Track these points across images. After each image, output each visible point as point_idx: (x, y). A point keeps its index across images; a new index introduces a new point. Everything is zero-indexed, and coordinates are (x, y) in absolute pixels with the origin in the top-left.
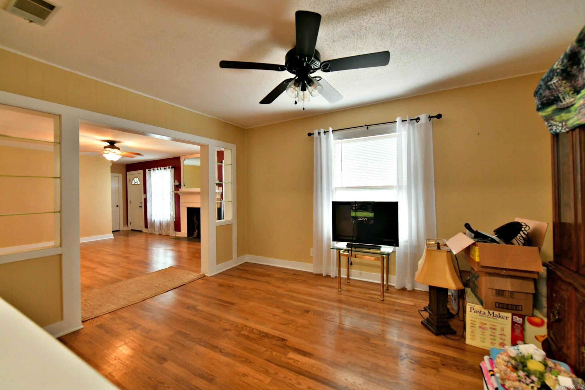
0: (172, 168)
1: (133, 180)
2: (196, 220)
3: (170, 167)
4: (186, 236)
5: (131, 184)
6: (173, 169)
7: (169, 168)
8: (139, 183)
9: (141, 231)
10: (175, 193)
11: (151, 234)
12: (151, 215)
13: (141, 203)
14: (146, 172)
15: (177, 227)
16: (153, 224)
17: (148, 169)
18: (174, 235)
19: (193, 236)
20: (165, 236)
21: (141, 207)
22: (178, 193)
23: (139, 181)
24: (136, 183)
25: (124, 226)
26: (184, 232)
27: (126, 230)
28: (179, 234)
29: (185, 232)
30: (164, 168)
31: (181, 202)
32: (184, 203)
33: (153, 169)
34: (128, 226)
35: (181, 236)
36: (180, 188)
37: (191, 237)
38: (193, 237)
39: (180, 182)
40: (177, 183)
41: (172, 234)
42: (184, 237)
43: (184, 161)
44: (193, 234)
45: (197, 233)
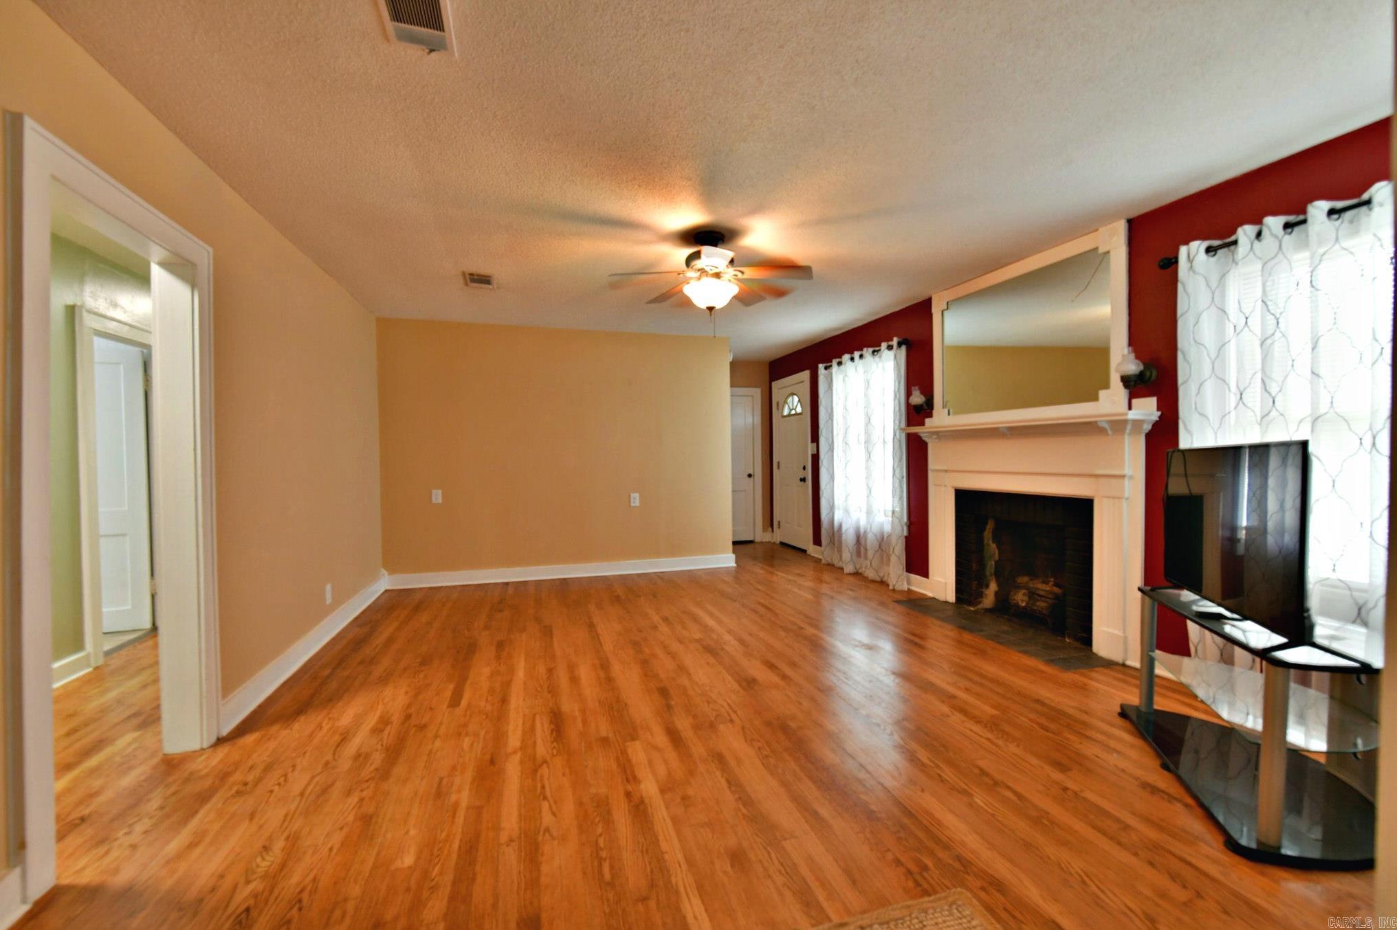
0: (900, 344)
1: (785, 402)
2: (991, 542)
3: (895, 341)
4: (951, 596)
5: (780, 415)
6: (904, 348)
7: (890, 348)
8: (799, 410)
9: (804, 551)
10: (908, 437)
11: (831, 566)
12: (832, 508)
13: (804, 468)
14: (819, 372)
15: (917, 560)
16: (836, 535)
17: (822, 362)
18: (905, 587)
19: (980, 602)
20: (873, 581)
21: (803, 480)
22: (922, 435)
23: (799, 405)
24: (793, 412)
25: (764, 530)
26: (944, 581)
27: (769, 542)
28: (919, 585)
29: (946, 583)
30: (871, 350)
31: (932, 465)
32: (946, 471)
33: (838, 360)
34: (773, 531)
35: (930, 594)
36: (930, 416)
37: (972, 609)
38: (979, 606)
39: (928, 392)
40: (917, 398)
41: (897, 582)
42: (943, 602)
43: (945, 310)
44: (981, 595)
45: (996, 594)
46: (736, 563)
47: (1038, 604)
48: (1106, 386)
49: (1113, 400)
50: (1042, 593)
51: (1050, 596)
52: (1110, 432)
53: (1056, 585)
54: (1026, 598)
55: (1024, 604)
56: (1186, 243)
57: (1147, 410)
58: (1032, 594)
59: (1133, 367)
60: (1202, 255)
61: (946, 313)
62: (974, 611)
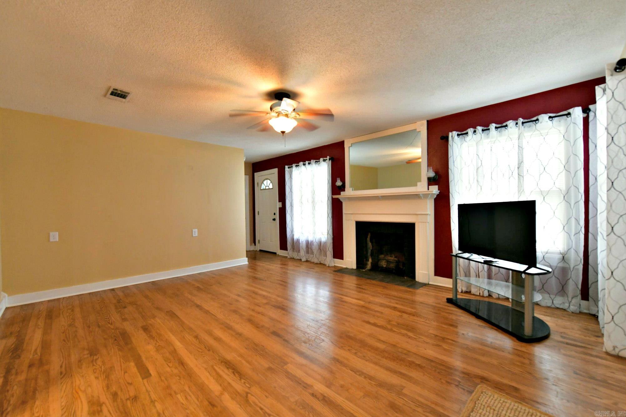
0: (330, 159)
1: (263, 183)
2: (369, 243)
3: (326, 158)
4: (354, 266)
5: (259, 189)
6: (330, 161)
7: (324, 160)
8: (271, 187)
9: (275, 253)
10: (333, 199)
11: (292, 259)
12: (292, 231)
13: (275, 214)
14: (286, 170)
15: (338, 253)
16: (296, 245)
17: (287, 165)
18: (333, 265)
19: (366, 267)
20: (317, 264)
21: (274, 220)
22: (339, 199)
23: (271, 184)
24: (267, 188)
25: (251, 245)
26: (351, 260)
27: (253, 250)
28: (338, 263)
29: (352, 261)
30: (315, 161)
31: (344, 211)
32: (352, 214)
33: (296, 164)
34: (255, 245)
35: (345, 267)
36: (344, 190)
37: (364, 270)
38: (366, 269)
39: (343, 180)
40: (339, 183)
41: (330, 263)
42: (351, 269)
43: (350, 147)
44: (366, 264)
45: (372, 263)
46: (248, 262)
47: (391, 265)
48: (420, 181)
49: (422, 187)
50: (391, 261)
51: (394, 262)
52: (422, 198)
53: (396, 257)
54: (386, 264)
55: (385, 266)
56: (451, 131)
57: (435, 190)
58: (388, 262)
59: (432, 174)
60: (456, 137)
61: (350, 148)
62: (365, 271)
